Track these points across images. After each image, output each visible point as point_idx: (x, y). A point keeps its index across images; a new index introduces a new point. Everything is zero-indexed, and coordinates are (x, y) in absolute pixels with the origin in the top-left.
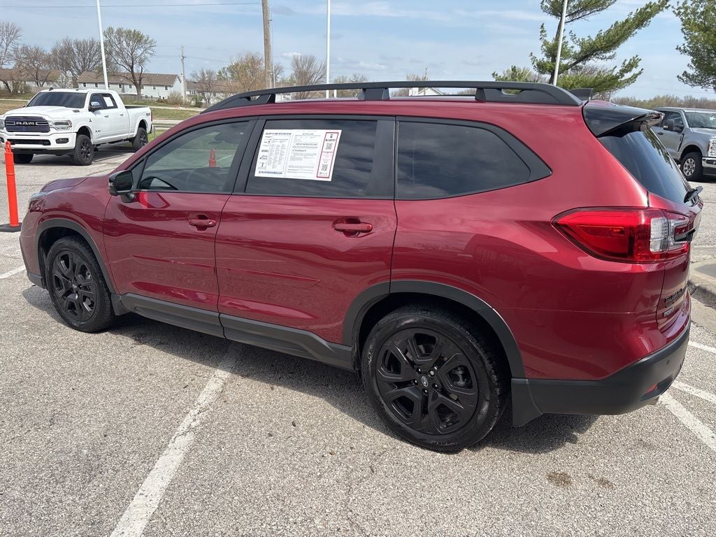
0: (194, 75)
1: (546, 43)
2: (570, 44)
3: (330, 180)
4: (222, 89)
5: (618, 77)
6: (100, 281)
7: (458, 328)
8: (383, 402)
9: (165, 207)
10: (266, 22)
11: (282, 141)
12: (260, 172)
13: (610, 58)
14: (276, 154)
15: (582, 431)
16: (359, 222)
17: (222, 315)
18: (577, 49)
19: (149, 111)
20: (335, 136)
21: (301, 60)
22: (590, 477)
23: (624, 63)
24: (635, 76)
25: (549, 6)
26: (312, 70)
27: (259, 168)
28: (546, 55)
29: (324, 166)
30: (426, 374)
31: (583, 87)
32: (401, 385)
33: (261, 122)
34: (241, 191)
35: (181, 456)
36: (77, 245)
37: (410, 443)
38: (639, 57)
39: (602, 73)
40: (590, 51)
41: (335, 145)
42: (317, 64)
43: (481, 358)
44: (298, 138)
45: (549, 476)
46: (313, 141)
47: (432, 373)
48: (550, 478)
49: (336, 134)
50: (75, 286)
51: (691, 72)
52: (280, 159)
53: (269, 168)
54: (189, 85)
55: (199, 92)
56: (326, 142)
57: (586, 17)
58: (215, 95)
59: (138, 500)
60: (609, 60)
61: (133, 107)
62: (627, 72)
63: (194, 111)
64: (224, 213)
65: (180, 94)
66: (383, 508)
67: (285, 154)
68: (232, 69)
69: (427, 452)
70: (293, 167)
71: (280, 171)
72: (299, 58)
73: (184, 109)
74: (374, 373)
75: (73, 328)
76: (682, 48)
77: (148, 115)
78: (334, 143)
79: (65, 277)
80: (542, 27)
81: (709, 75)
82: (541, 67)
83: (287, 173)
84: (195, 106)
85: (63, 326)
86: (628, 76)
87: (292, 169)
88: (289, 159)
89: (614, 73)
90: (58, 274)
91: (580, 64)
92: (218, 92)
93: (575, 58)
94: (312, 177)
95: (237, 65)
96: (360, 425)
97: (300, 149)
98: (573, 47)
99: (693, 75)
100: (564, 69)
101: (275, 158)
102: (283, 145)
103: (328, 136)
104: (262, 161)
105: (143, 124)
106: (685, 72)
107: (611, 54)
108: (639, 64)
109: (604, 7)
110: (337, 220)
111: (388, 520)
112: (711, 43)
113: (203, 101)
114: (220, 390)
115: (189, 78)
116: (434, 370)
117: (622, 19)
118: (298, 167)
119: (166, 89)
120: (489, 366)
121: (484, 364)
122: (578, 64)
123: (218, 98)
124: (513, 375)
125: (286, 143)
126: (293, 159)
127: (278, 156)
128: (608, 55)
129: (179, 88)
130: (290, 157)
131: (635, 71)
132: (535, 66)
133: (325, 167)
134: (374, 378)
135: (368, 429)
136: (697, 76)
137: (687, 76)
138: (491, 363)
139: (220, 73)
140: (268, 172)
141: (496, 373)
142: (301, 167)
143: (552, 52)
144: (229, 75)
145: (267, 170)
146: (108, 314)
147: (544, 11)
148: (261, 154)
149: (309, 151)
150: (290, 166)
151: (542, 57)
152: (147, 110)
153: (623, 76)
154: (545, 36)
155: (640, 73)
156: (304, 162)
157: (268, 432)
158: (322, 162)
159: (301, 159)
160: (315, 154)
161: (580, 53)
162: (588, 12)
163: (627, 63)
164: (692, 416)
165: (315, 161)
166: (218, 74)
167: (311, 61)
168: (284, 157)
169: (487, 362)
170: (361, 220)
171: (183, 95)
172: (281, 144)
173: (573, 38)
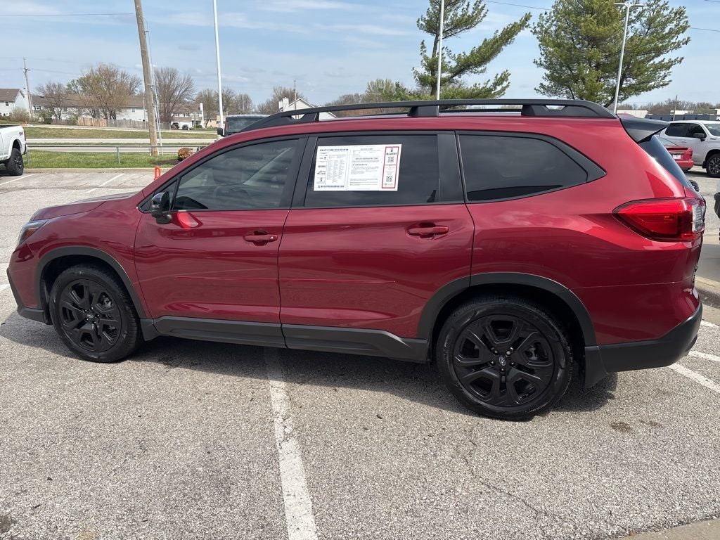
0: (40, 89)
1: (426, 58)
2: (447, 59)
3: (396, 189)
4: (75, 103)
5: (491, 90)
6: (127, 307)
7: (535, 310)
8: (461, 386)
9: (198, 226)
10: (142, 34)
11: (339, 156)
12: (319, 187)
13: (482, 72)
14: (335, 168)
15: (613, 389)
16: (434, 226)
17: (284, 326)
18: (454, 64)
19: (22, 130)
20: (395, 150)
21: (162, 71)
22: (641, 422)
23: (496, 77)
24: (504, 89)
25: (424, 24)
26: (175, 83)
27: (318, 183)
28: (426, 69)
29: (388, 177)
30: (503, 354)
31: (462, 98)
32: (478, 367)
33: (313, 139)
34: (300, 206)
35: (298, 459)
36: (96, 273)
37: (489, 418)
38: (509, 72)
39: (477, 85)
40: (465, 65)
41: (397, 159)
42: (181, 77)
43: (557, 333)
44: (357, 153)
45: (613, 426)
46: (373, 155)
47: (508, 353)
48: (614, 427)
49: (397, 149)
50: (90, 316)
51: (546, 83)
52: (340, 173)
53: (329, 183)
54: (35, 100)
55: (46, 107)
56: (387, 156)
57: (458, 35)
58: (65, 110)
59: (288, 501)
60: (481, 74)
61: (8, 126)
62: (499, 85)
63: (45, 128)
64: (286, 227)
65: (25, 110)
66: (504, 470)
67: (345, 168)
68: (84, 82)
69: (507, 423)
70: (355, 180)
71: (343, 185)
72: (160, 71)
73: (32, 126)
74: (452, 360)
75: (89, 361)
76: (539, 62)
77: (21, 134)
78: (396, 156)
79: (77, 307)
80: (423, 43)
81: (562, 85)
82: (423, 81)
83: (349, 186)
84: (44, 123)
85: (74, 360)
86: (499, 88)
87: (353, 182)
88: (350, 173)
89: (488, 86)
90: (69, 305)
91: (456, 78)
92: (70, 107)
93: (451, 72)
94: (378, 188)
95: (88, 77)
96: (436, 410)
97: (359, 164)
98: (449, 62)
99: (548, 87)
100: (444, 81)
101: (335, 172)
102: (341, 161)
103: (389, 151)
104: (320, 176)
105: (16, 144)
106: (542, 84)
107: (483, 68)
108: (509, 78)
109: (473, 25)
110: (409, 226)
111: (515, 479)
112: (564, 57)
113: (53, 117)
114: (288, 398)
115: (34, 92)
116: (511, 351)
117: (490, 37)
118: (360, 180)
119: (8, 105)
120: (563, 339)
121: (560, 338)
122: (454, 78)
123: (70, 113)
124: (586, 344)
125: (344, 159)
126: (353, 172)
127: (337, 171)
128: (480, 69)
129: (23, 103)
130: (350, 171)
131: (505, 84)
132: (417, 80)
133: (389, 179)
134: (452, 365)
135: (444, 412)
136: (552, 87)
137: (543, 88)
138: (565, 336)
139: (69, 86)
140: (329, 186)
141: (569, 345)
142: (363, 180)
143: (432, 66)
144: (80, 88)
145: (327, 184)
146: (134, 341)
147: (420, 29)
148: (317, 170)
149: (370, 165)
150: (352, 180)
151: (422, 71)
152: (20, 128)
153: (495, 88)
154: (425, 51)
155: (508, 86)
156: (367, 175)
157: (362, 427)
158: (386, 174)
159: (363, 172)
160: (377, 167)
161: (455, 67)
162: (459, 30)
163: (499, 77)
164: (683, 367)
165: (379, 173)
166: (66, 87)
167: (173, 75)
168: (344, 171)
169: (561, 336)
170: (436, 224)
171: (28, 110)
172: (339, 160)
173: (449, 53)
